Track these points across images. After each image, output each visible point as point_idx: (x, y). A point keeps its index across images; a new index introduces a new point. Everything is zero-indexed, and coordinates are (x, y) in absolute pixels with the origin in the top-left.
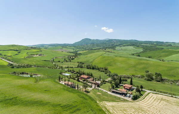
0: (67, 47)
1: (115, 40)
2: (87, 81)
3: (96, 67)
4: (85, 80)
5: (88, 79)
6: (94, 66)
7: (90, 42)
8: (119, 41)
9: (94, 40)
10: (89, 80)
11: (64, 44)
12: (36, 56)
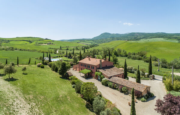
0: (85, 41)
1: (138, 33)
2: (99, 78)
3: (122, 53)
4: (92, 72)
5: (104, 68)
6: (116, 51)
7: (110, 36)
8: (143, 34)
9: (113, 34)
10: (107, 73)
11: (83, 39)
12: (44, 45)
